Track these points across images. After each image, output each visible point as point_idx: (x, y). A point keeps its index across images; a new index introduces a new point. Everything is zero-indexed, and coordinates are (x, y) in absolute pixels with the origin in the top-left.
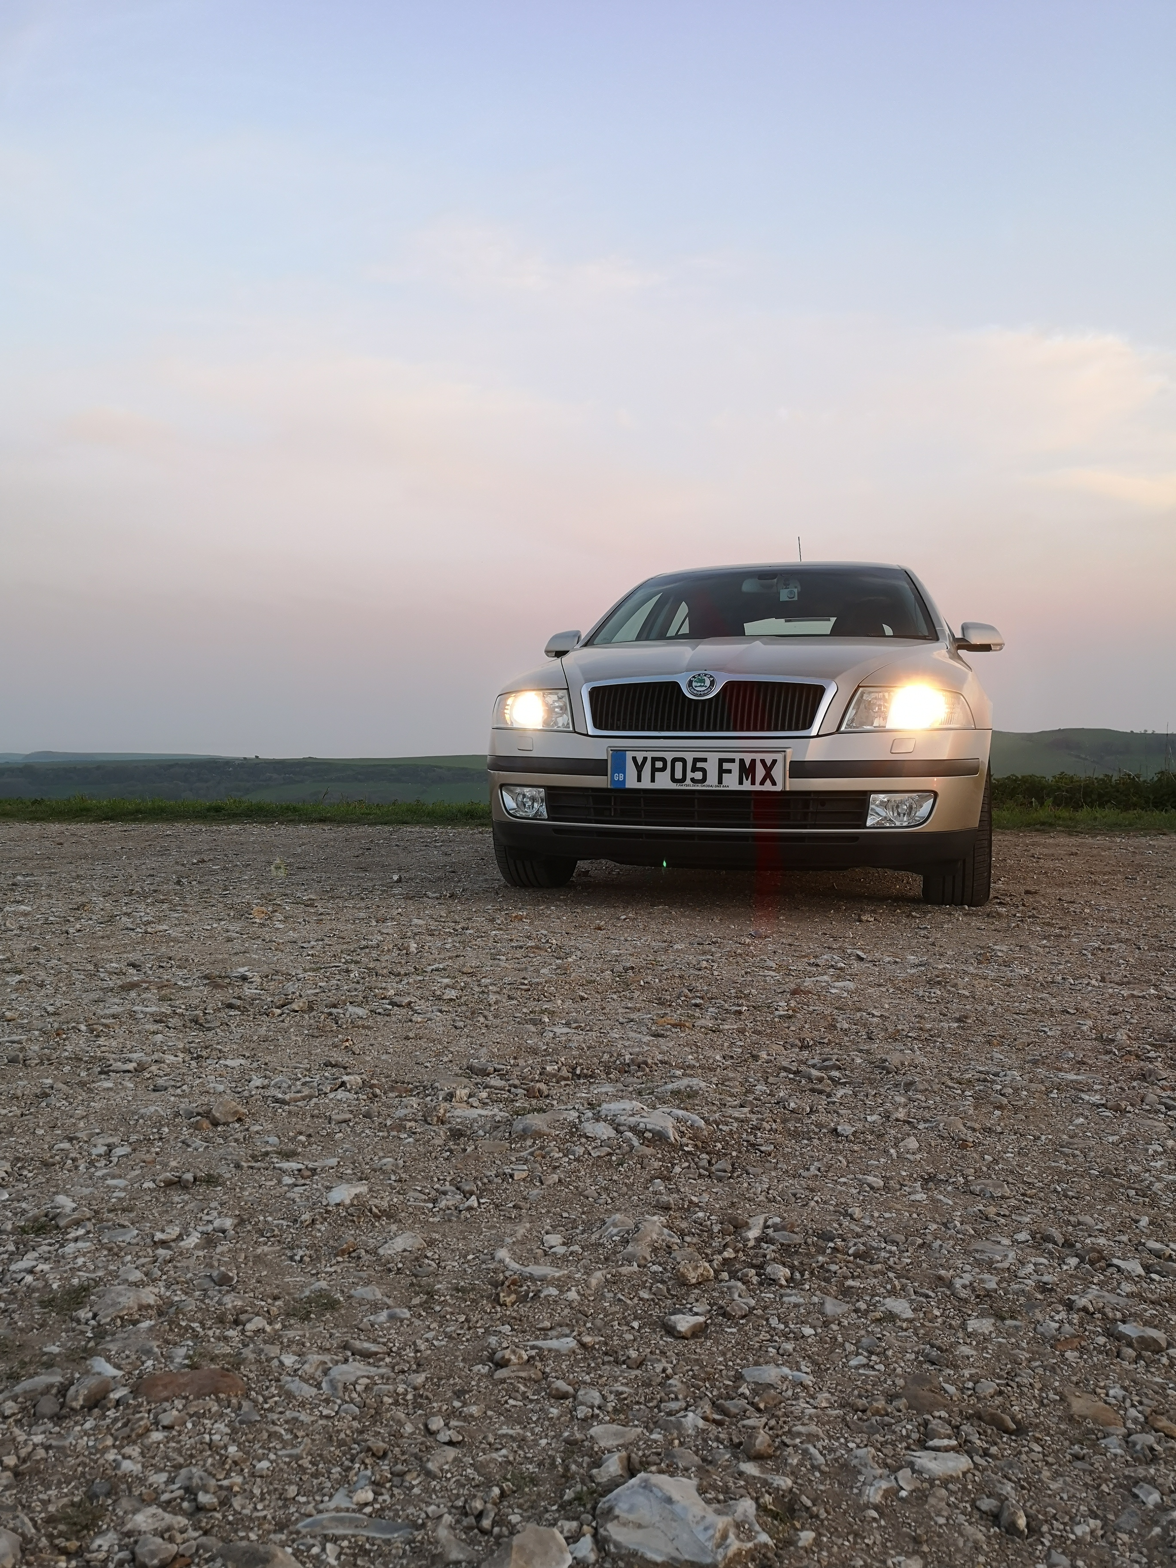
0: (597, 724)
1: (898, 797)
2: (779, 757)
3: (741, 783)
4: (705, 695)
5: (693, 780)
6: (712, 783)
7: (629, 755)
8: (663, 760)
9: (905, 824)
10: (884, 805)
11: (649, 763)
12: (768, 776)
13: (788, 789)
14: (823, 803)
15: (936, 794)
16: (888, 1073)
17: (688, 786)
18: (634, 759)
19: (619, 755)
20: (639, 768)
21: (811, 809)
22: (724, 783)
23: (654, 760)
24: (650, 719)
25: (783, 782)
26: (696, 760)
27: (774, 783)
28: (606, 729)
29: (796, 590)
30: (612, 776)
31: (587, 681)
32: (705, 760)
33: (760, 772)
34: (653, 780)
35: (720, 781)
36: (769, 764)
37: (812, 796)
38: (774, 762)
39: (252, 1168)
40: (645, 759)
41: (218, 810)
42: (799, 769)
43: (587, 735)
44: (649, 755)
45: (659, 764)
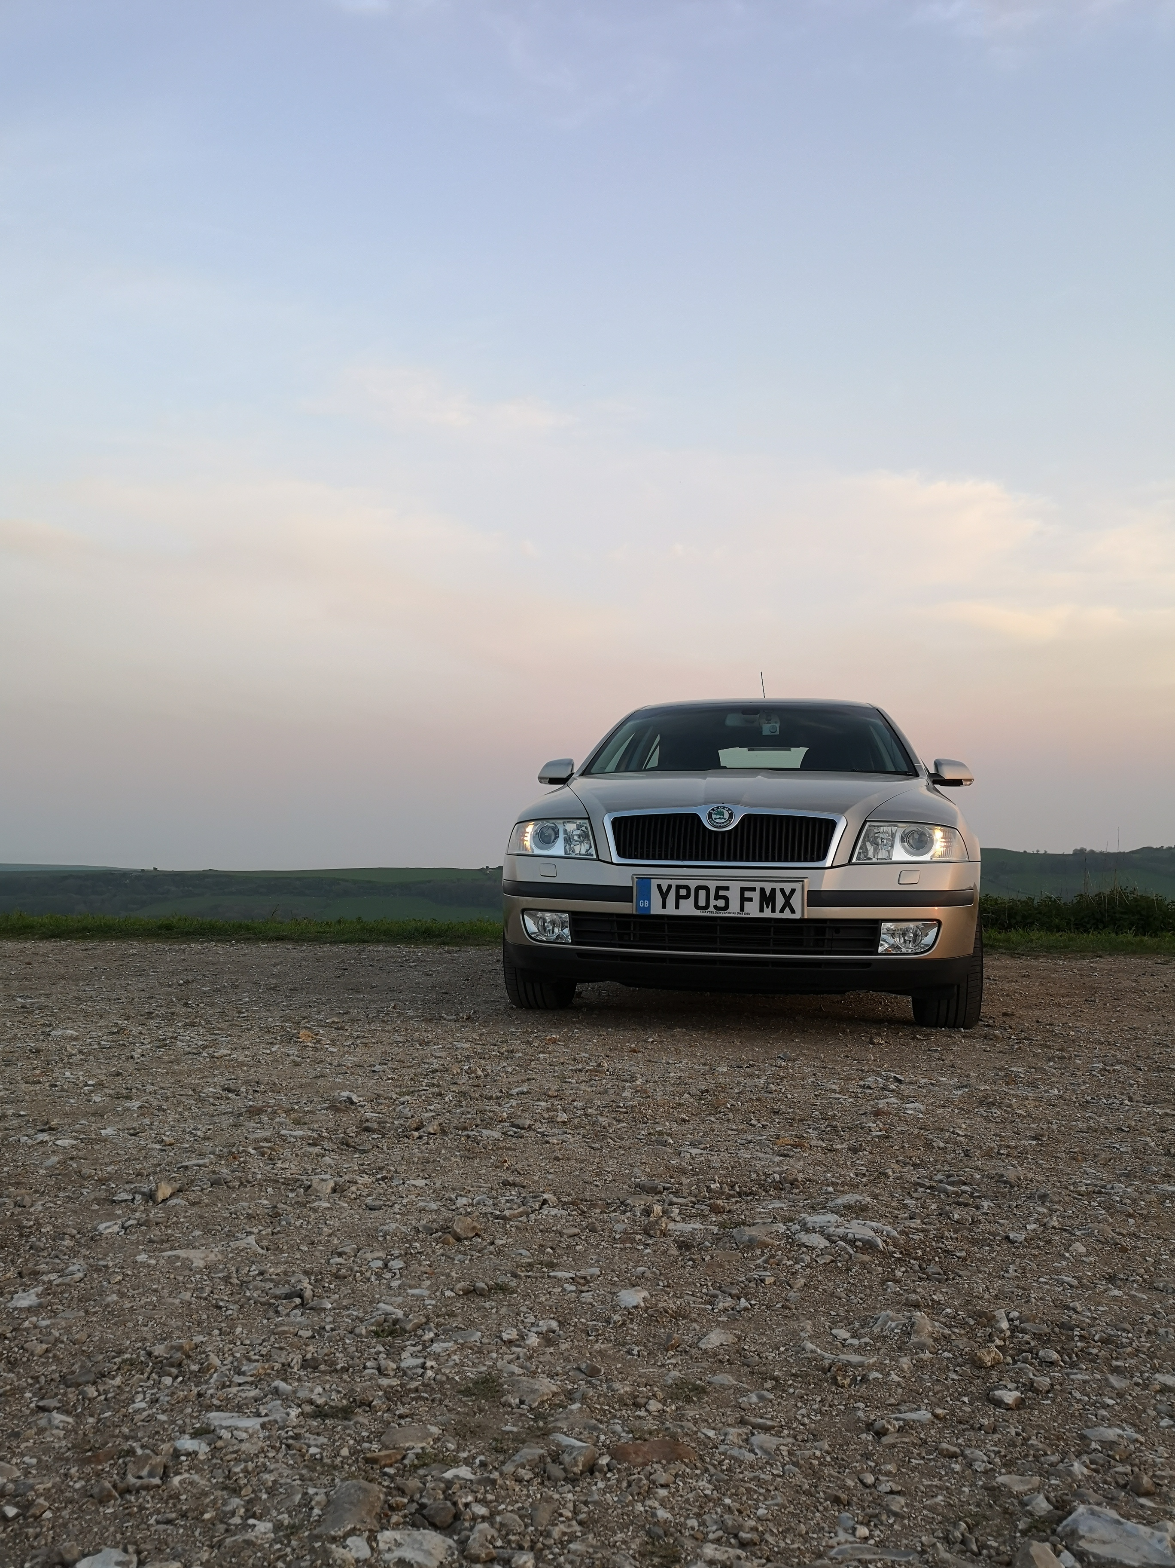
0: (620, 854)
1: (904, 925)
2: (797, 886)
3: (762, 910)
4: (726, 826)
5: (716, 907)
6: (734, 910)
7: (654, 883)
8: (687, 888)
9: (910, 951)
10: (893, 934)
11: (673, 891)
12: (787, 904)
13: (806, 917)
14: (837, 930)
15: (939, 923)
16: (1012, 1187)
17: (711, 912)
18: (659, 886)
19: (644, 882)
20: (664, 896)
21: (827, 936)
22: (746, 911)
23: (678, 887)
24: (673, 849)
25: (800, 910)
26: (718, 889)
27: (793, 911)
28: (630, 857)
29: (777, 725)
30: (638, 903)
31: (609, 811)
32: (727, 888)
33: (780, 901)
34: (677, 907)
35: (742, 909)
36: (788, 893)
37: (828, 924)
38: (793, 891)
39: (529, 1277)
40: (670, 887)
41: (169, 927)
42: (816, 898)
43: (612, 863)
44: (674, 883)
45: (683, 892)
